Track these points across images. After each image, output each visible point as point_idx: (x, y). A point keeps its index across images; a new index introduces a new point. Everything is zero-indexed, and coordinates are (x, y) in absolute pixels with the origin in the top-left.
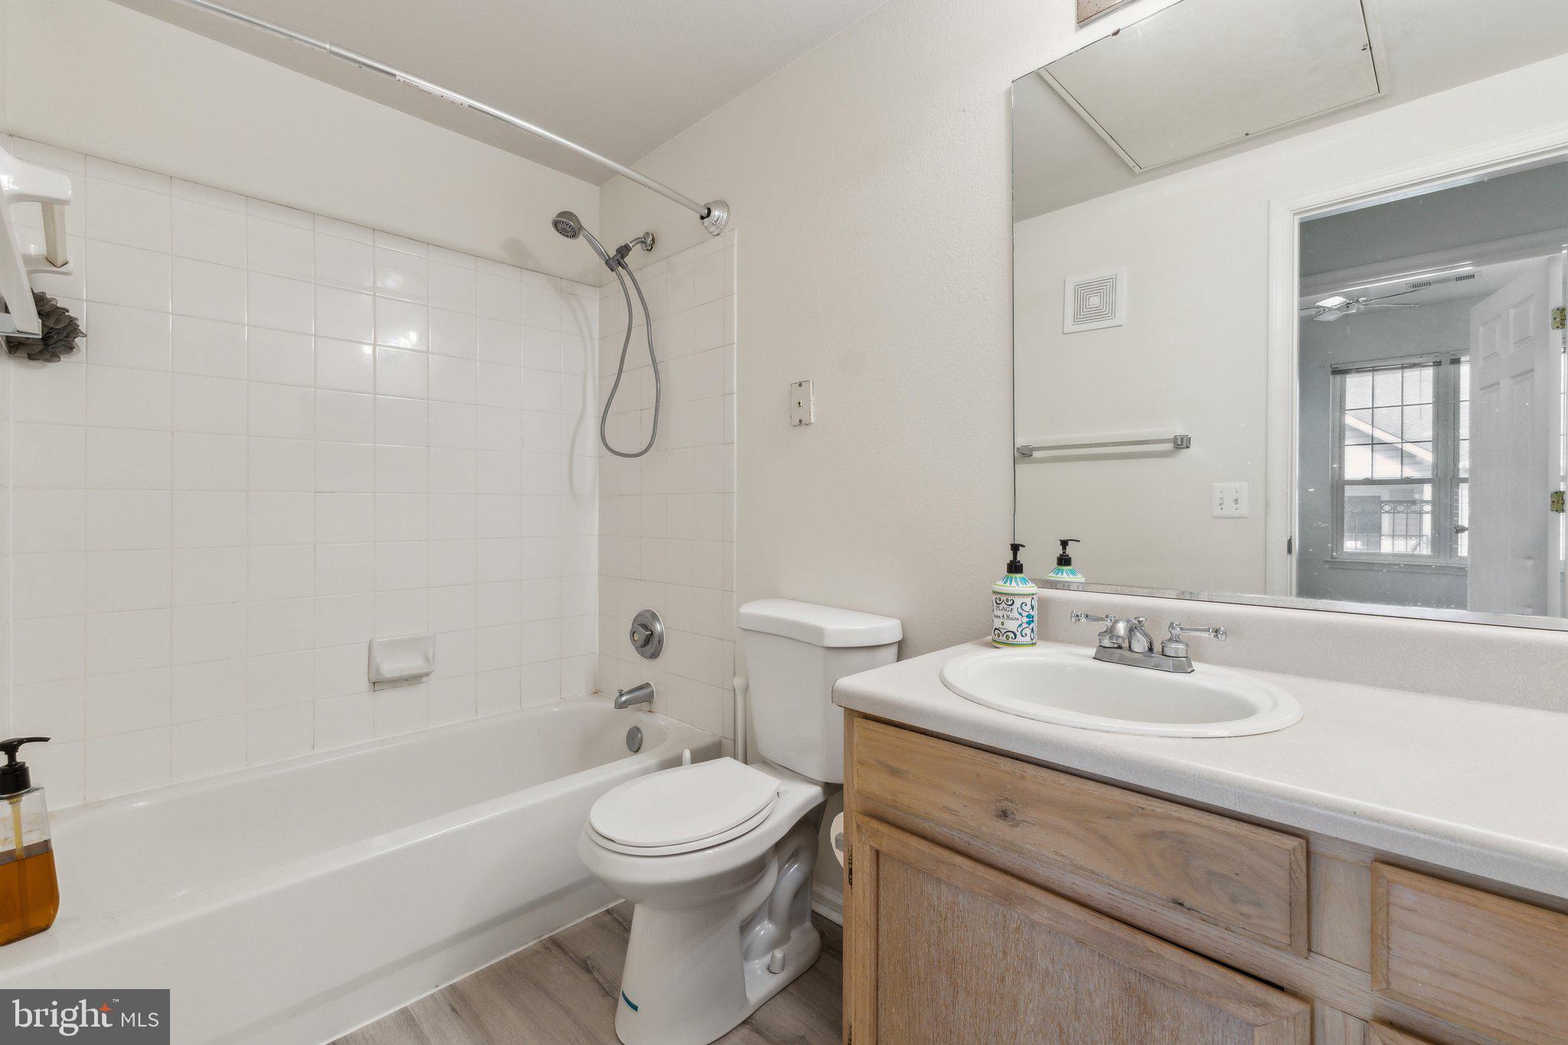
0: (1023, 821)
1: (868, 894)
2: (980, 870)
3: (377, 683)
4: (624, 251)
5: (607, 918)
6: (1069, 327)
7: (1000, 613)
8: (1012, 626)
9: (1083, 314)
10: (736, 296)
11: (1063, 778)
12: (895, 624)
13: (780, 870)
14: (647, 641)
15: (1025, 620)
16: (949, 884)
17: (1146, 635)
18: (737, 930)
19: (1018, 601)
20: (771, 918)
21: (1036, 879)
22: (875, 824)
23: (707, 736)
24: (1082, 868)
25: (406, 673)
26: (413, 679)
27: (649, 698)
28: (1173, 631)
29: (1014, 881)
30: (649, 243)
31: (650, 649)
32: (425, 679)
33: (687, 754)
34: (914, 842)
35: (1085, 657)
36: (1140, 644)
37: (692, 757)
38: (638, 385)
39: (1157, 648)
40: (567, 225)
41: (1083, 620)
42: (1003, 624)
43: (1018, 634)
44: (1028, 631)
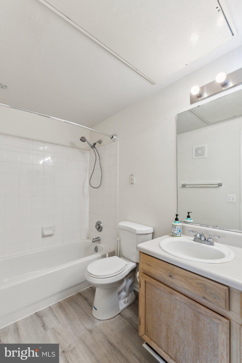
0: (174, 278)
1: (143, 290)
2: (166, 287)
3: (43, 236)
4: (95, 144)
5: (90, 289)
6: (194, 157)
7: (173, 229)
8: (176, 232)
9: (197, 154)
10: (118, 155)
11: (182, 270)
12: (152, 228)
13: (127, 281)
14: (99, 228)
15: (179, 231)
16: (160, 289)
17: (204, 236)
18: (117, 294)
19: (177, 227)
20: (125, 291)
21: (177, 290)
22: (145, 276)
23: (112, 250)
24: (186, 289)
25: (49, 234)
26: (50, 235)
27: (99, 240)
28: (210, 236)
29: (173, 290)
30: (100, 142)
31: (100, 230)
32: (53, 235)
33: (107, 254)
34: (153, 280)
35: (191, 240)
36: (203, 239)
37: (108, 255)
38: (97, 172)
39: (207, 239)
40: (83, 140)
41: (191, 232)
42: (174, 232)
43: (177, 234)
44: (179, 233)
